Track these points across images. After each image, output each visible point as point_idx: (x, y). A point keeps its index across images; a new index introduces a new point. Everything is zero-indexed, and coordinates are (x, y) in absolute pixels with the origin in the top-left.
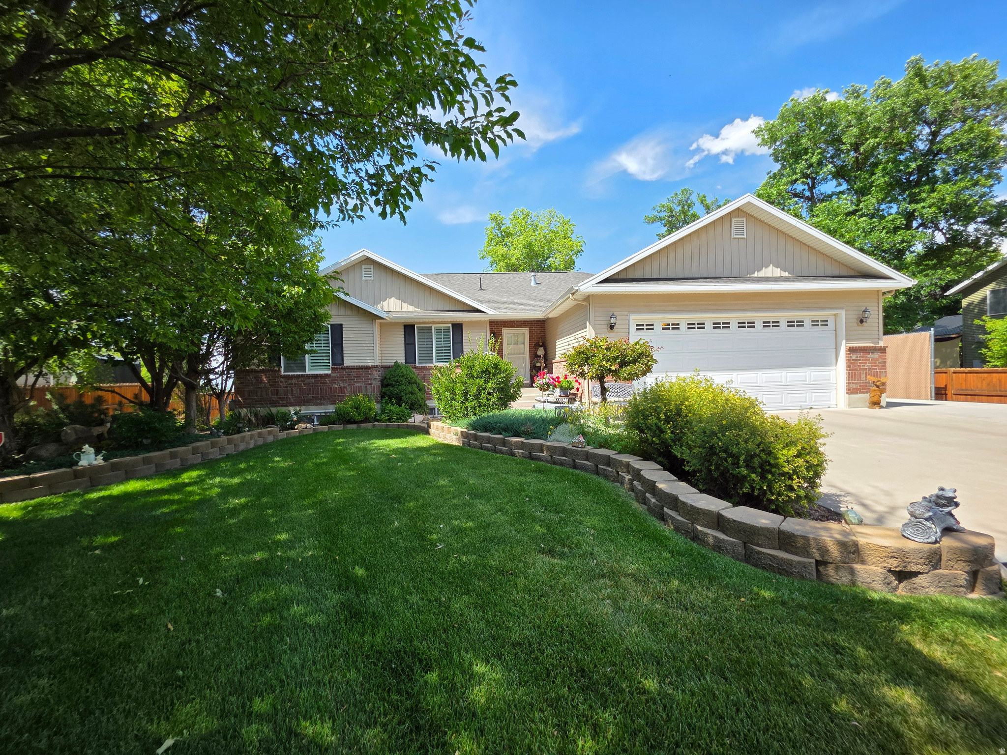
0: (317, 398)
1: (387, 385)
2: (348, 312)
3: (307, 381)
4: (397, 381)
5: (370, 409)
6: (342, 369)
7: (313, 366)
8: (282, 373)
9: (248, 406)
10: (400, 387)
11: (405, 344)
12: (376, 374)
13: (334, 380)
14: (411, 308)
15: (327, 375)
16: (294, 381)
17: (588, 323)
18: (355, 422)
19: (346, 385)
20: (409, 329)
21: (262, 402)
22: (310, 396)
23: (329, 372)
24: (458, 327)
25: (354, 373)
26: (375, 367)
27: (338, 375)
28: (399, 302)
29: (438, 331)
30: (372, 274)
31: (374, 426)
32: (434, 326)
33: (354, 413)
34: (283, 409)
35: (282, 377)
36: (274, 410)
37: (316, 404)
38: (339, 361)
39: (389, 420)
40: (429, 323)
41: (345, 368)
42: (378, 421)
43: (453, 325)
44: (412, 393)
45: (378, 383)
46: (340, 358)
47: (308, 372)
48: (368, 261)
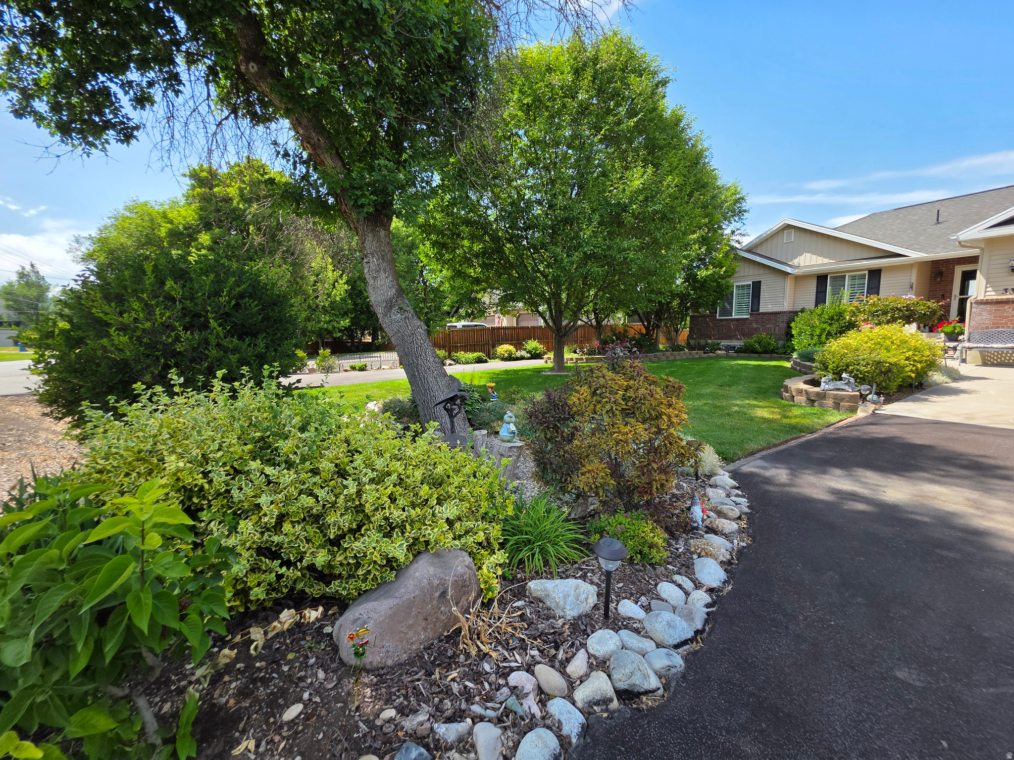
2: (767, 271)
3: (733, 323)
5: (769, 344)
6: (757, 314)
7: (738, 313)
8: (717, 318)
11: (817, 292)
12: (784, 318)
13: (750, 323)
14: (826, 261)
15: (745, 319)
16: (725, 323)
18: (757, 353)
19: (760, 326)
20: (821, 279)
22: (733, 334)
23: (747, 317)
24: (875, 274)
25: (766, 317)
26: (784, 312)
27: (753, 319)
28: (814, 257)
29: (853, 278)
30: (793, 236)
32: (847, 274)
35: (717, 320)
37: (737, 339)
38: (755, 308)
39: (784, 353)
40: (842, 272)
41: (760, 314)
42: (776, 353)
43: (870, 271)
46: (757, 305)
47: (734, 317)
48: (789, 227)
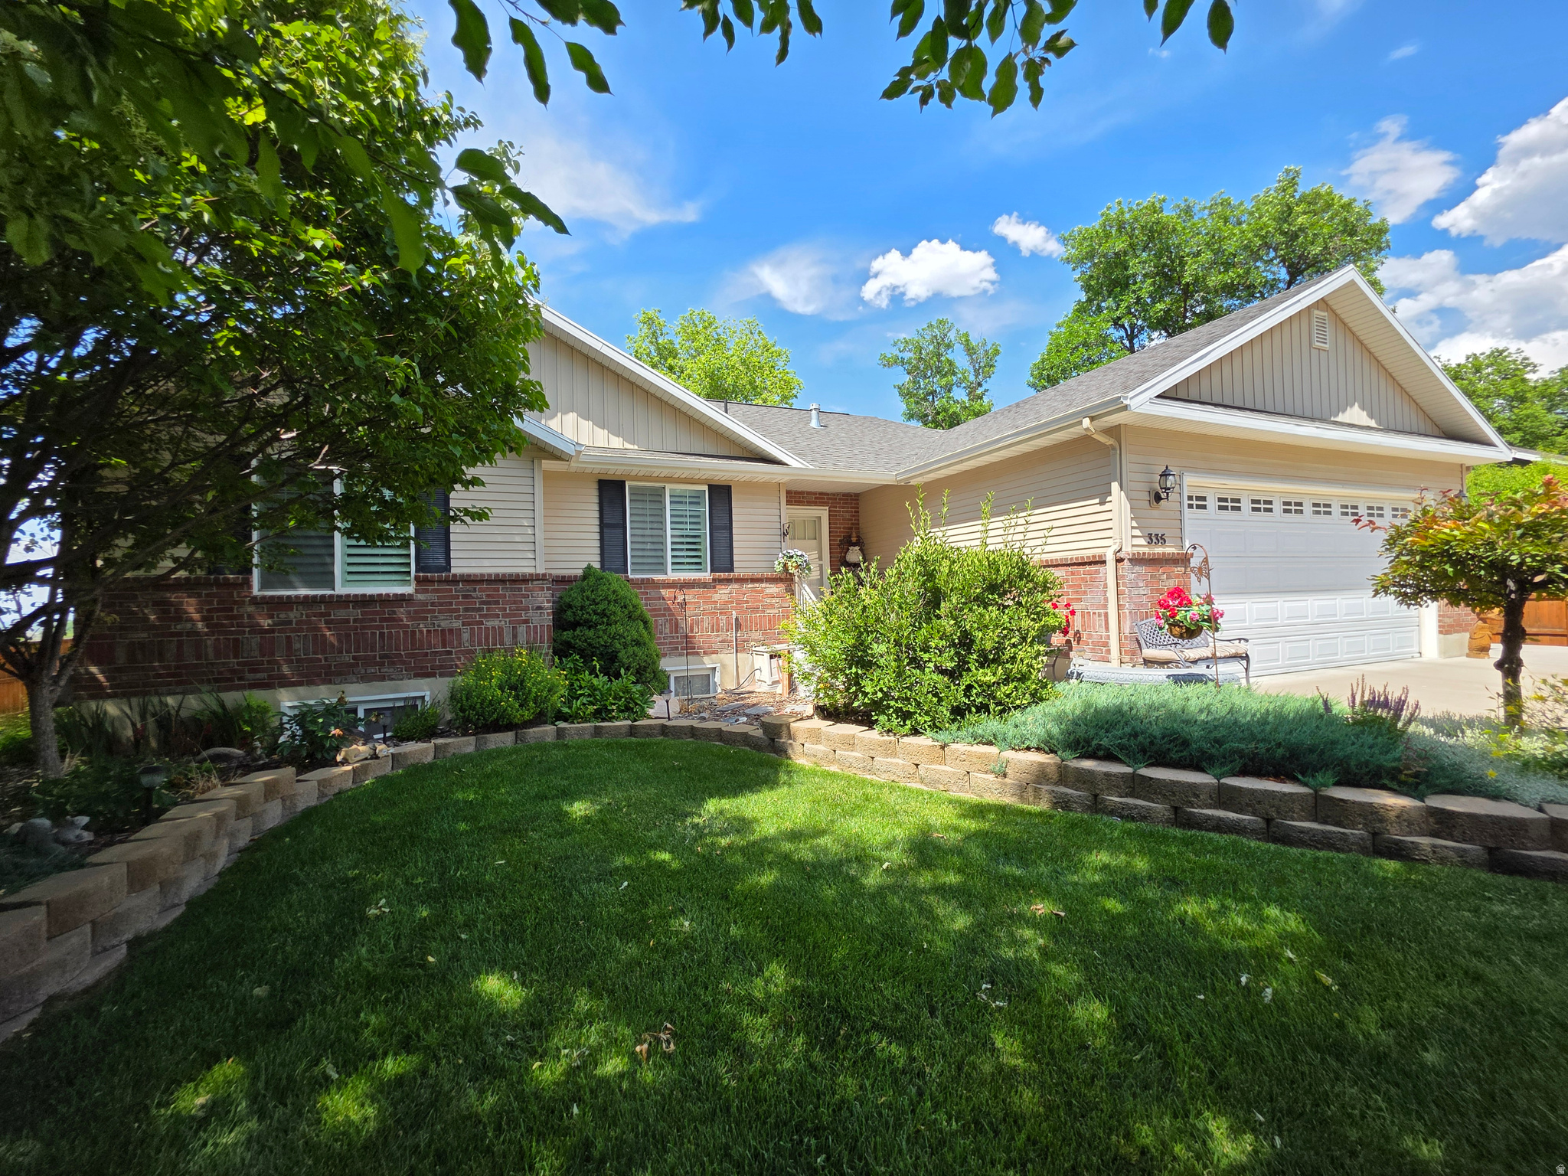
0: (369, 662)
1: (574, 625)
3: (340, 614)
4: (603, 614)
6: (447, 581)
7: (359, 573)
8: (256, 591)
9: (121, 692)
10: (612, 629)
11: (602, 525)
12: (544, 599)
13: (421, 612)
14: (617, 442)
15: (401, 599)
16: (293, 615)
17: (1115, 486)
18: (510, 727)
19: (457, 624)
20: (611, 490)
21: (182, 680)
22: (348, 658)
23: (408, 590)
24: (721, 494)
25: (480, 593)
26: (542, 578)
27: (434, 597)
28: (585, 425)
29: (678, 499)
31: (560, 733)
32: (668, 487)
33: (509, 703)
34: (257, 697)
35: (255, 601)
36: (231, 698)
37: (365, 679)
38: (438, 561)
39: (597, 715)
40: (658, 479)
41: (455, 580)
42: (565, 718)
43: (710, 487)
44: (638, 643)
45: (547, 619)
46: (441, 551)
47: (340, 589)
